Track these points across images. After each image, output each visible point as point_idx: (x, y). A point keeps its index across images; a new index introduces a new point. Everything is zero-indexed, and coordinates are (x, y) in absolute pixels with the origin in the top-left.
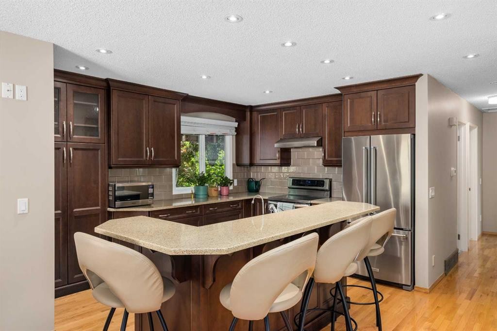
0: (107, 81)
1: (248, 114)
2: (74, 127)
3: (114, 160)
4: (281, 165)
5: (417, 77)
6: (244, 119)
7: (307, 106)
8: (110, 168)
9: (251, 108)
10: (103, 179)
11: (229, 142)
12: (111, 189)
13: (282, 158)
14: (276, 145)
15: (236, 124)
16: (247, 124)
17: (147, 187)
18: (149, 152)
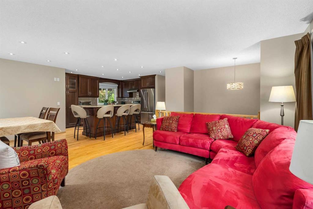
0: (78, 75)
1: (121, 83)
2: (69, 87)
3: (80, 95)
4: (130, 97)
5: (155, 75)
6: (120, 84)
7: (136, 81)
8: (79, 97)
9: (122, 81)
10: (77, 100)
11: (116, 90)
12: (79, 102)
13: (130, 95)
14: (128, 92)
15: (117, 86)
16: (120, 86)
17: (90, 102)
18: (90, 93)
